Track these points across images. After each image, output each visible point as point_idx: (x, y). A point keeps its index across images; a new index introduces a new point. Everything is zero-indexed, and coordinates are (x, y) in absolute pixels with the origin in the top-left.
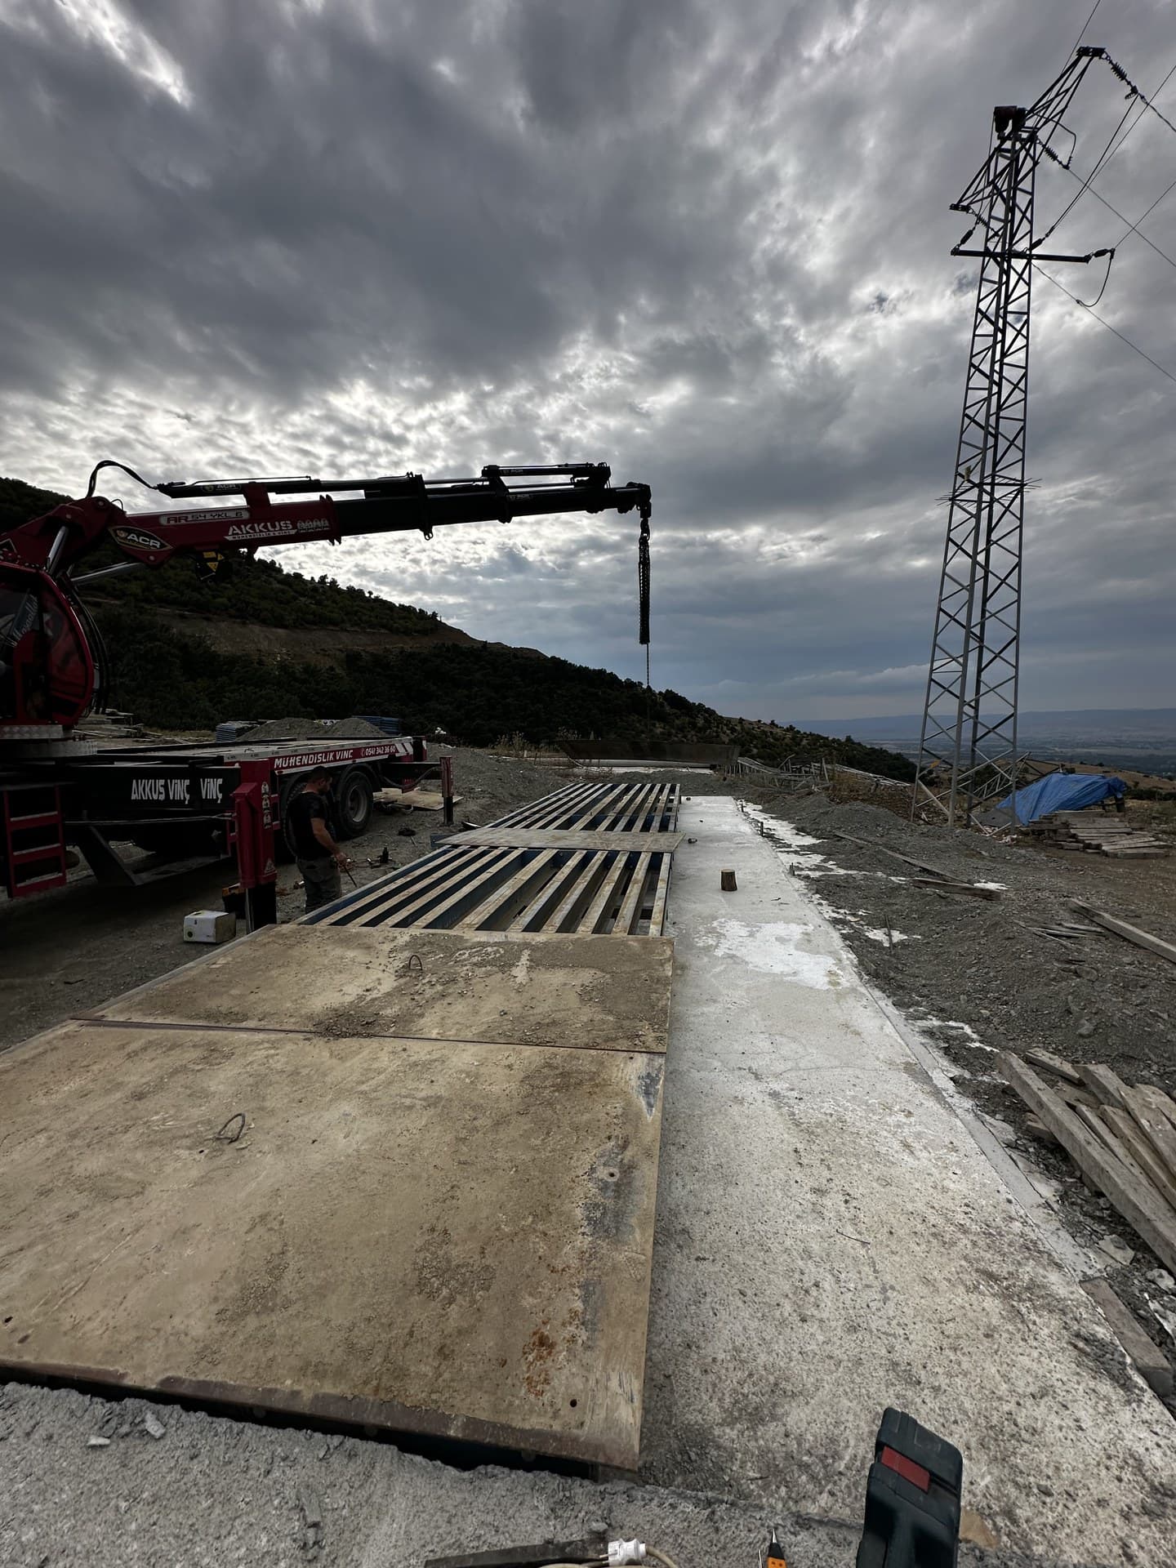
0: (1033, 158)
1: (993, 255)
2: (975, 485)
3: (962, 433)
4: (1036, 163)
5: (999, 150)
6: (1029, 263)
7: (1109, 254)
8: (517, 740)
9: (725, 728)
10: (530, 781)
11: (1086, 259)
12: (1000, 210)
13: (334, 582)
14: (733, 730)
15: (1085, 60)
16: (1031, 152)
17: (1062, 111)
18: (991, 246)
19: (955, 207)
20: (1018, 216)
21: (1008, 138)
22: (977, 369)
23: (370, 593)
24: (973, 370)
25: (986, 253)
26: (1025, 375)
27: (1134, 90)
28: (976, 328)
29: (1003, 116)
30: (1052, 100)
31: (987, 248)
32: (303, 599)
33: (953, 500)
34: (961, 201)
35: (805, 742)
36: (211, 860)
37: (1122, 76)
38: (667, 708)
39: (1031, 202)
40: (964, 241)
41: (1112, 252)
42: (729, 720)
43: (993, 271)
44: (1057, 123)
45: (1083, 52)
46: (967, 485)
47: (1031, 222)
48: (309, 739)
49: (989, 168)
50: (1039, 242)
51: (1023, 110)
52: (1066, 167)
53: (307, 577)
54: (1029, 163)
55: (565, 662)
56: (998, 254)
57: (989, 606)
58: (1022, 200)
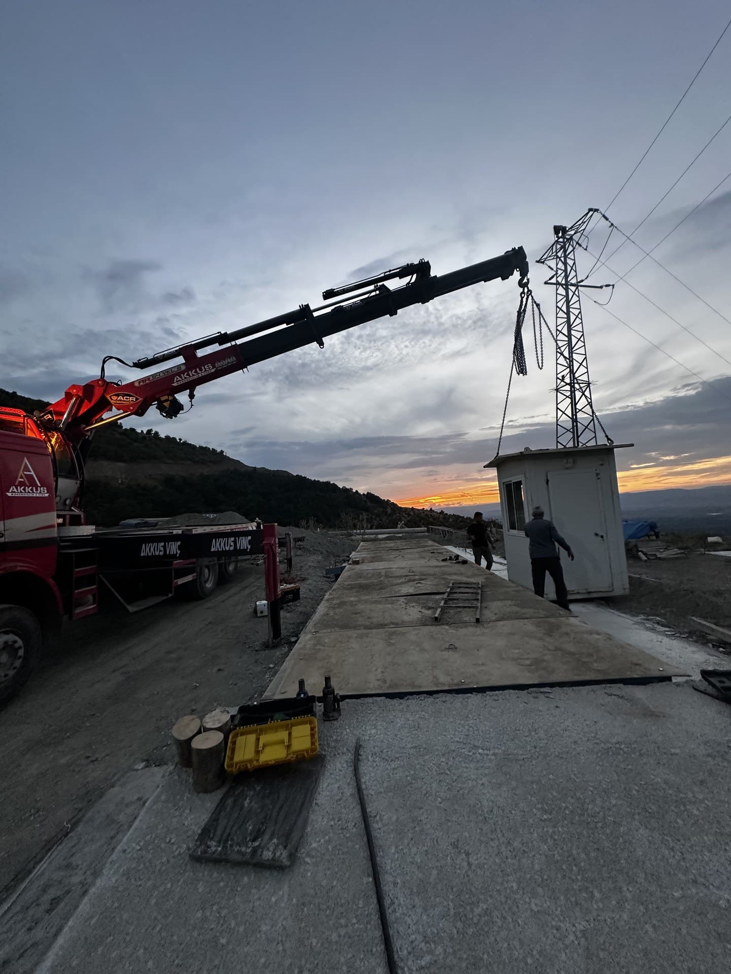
0: (573, 246)
1: (562, 285)
2: (567, 384)
3: (557, 360)
4: (574, 248)
5: (557, 242)
6: (577, 288)
7: (612, 287)
8: (311, 522)
9: (404, 513)
10: (335, 544)
11: (601, 287)
12: (561, 265)
13: (156, 433)
14: (409, 515)
15: (591, 213)
16: (571, 243)
17: (584, 230)
18: (560, 279)
19: (538, 262)
20: (569, 269)
21: (561, 237)
22: (560, 332)
23: (180, 440)
24: (558, 332)
25: (558, 283)
26: (583, 335)
27: (612, 224)
28: (557, 314)
29: (557, 229)
30: (580, 224)
31: (557, 281)
32: (136, 444)
33: (557, 390)
34: (540, 259)
35: (451, 520)
36: (165, 598)
37: (607, 219)
38: (369, 504)
39: (574, 263)
40: (550, 279)
41: (613, 285)
42: (406, 509)
43: (562, 291)
44: (582, 234)
45: (590, 210)
46: (563, 383)
47: (576, 271)
48: (187, 526)
49: (552, 249)
50: (582, 281)
51: (565, 227)
52: (586, 249)
53: (139, 431)
54: (570, 249)
55: (305, 478)
56: (564, 284)
57: (580, 439)
58: (570, 262)
